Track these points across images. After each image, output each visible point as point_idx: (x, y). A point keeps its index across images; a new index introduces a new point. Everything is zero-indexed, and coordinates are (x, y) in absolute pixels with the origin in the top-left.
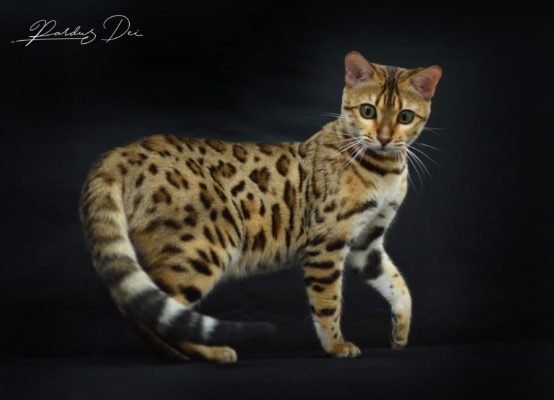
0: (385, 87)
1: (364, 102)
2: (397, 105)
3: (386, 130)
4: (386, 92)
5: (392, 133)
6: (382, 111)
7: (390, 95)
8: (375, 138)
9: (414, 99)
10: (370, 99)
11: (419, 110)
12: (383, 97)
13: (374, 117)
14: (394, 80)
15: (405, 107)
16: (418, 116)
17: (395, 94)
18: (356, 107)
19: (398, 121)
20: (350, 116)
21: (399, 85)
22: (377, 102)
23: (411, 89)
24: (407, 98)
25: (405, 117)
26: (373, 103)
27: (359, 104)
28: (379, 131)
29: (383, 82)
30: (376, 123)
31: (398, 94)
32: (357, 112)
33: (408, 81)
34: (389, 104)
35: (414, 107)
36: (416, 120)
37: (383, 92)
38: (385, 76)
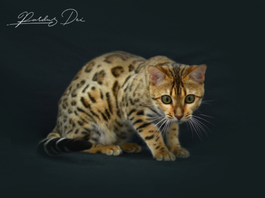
0: (174, 83)
1: (163, 94)
2: (183, 93)
3: (179, 110)
4: (175, 86)
5: (183, 111)
6: (175, 98)
7: (178, 87)
8: (173, 116)
9: (193, 87)
10: (166, 92)
11: (197, 93)
12: (174, 89)
13: (171, 103)
14: (179, 77)
15: (188, 93)
16: (197, 97)
17: (181, 87)
18: (159, 98)
19: (186, 102)
20: (156, 103)
21: (182, 80)
22: (171, 93)
23: (191, 81)
24: (189, 88)
25: (190, 99)
26: (168, 94)
27: (160, 96)
28: (175, 112)
29: (172, 80)
30: (173, 107)
31: (183, 86)
32: (160, 100)
33: (188, 76)
34: (178, 94)
35: (194, 92)
36: (197, 99)
37: (173, 86)
38: (173, 75)
